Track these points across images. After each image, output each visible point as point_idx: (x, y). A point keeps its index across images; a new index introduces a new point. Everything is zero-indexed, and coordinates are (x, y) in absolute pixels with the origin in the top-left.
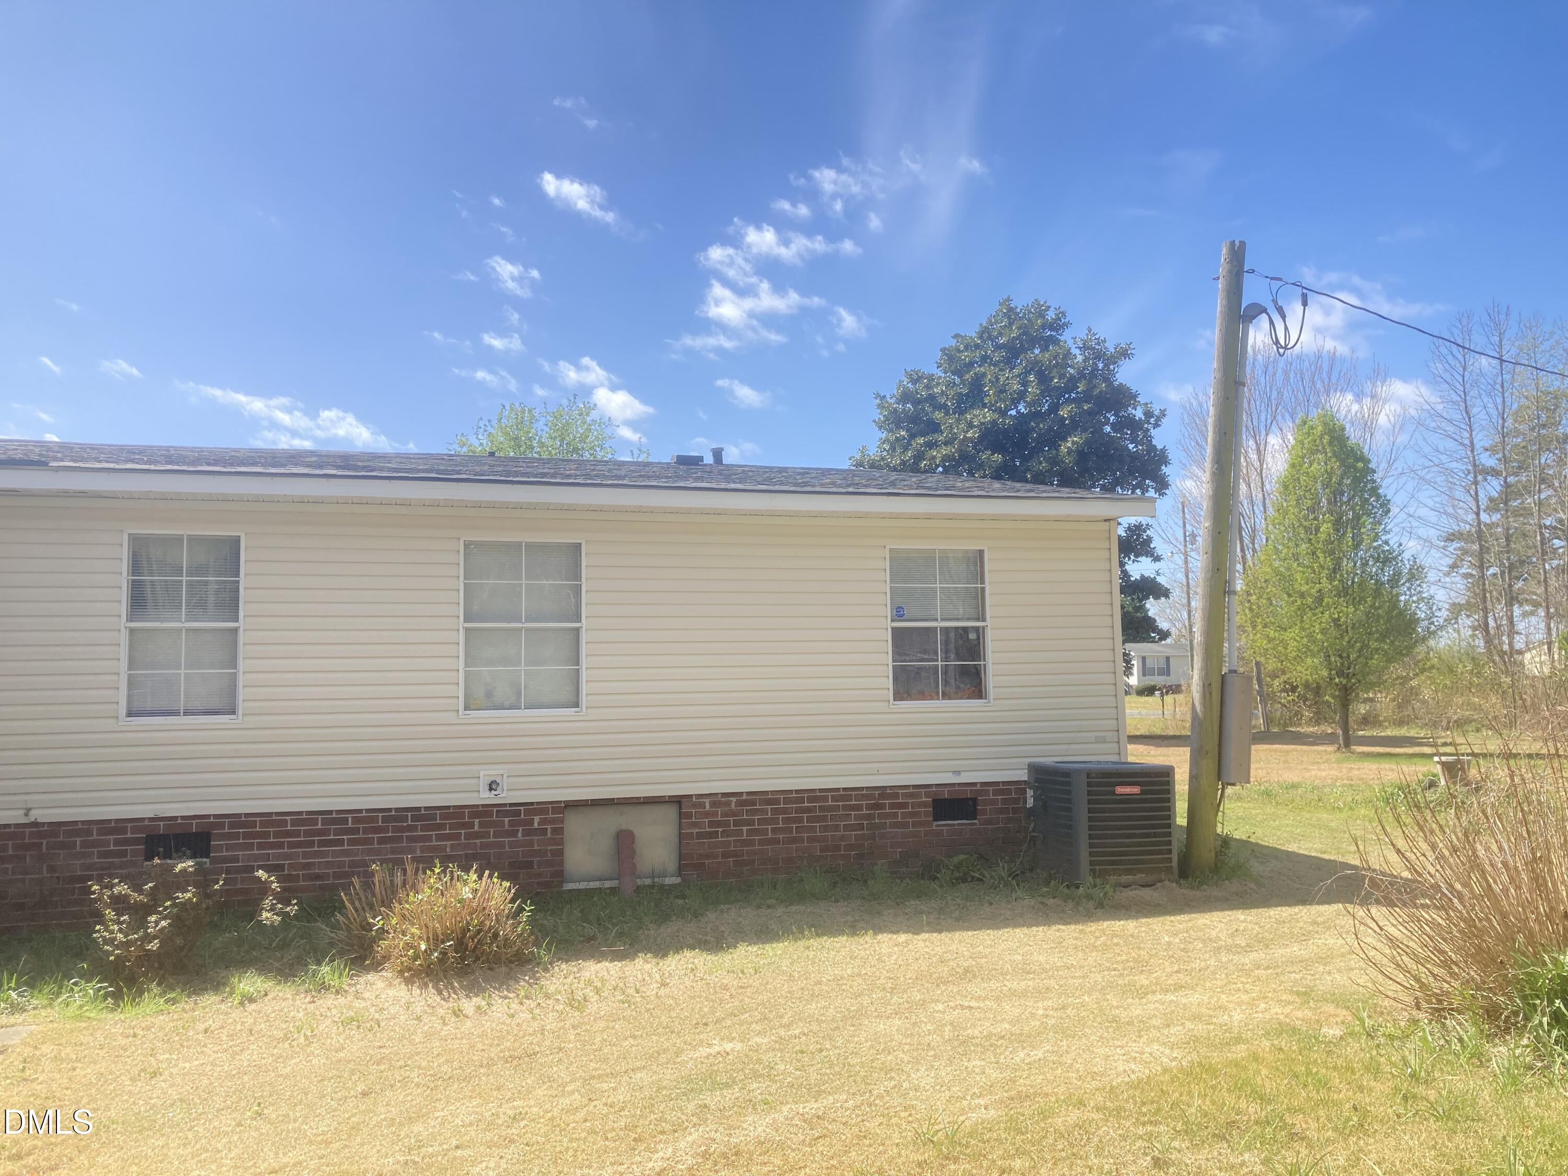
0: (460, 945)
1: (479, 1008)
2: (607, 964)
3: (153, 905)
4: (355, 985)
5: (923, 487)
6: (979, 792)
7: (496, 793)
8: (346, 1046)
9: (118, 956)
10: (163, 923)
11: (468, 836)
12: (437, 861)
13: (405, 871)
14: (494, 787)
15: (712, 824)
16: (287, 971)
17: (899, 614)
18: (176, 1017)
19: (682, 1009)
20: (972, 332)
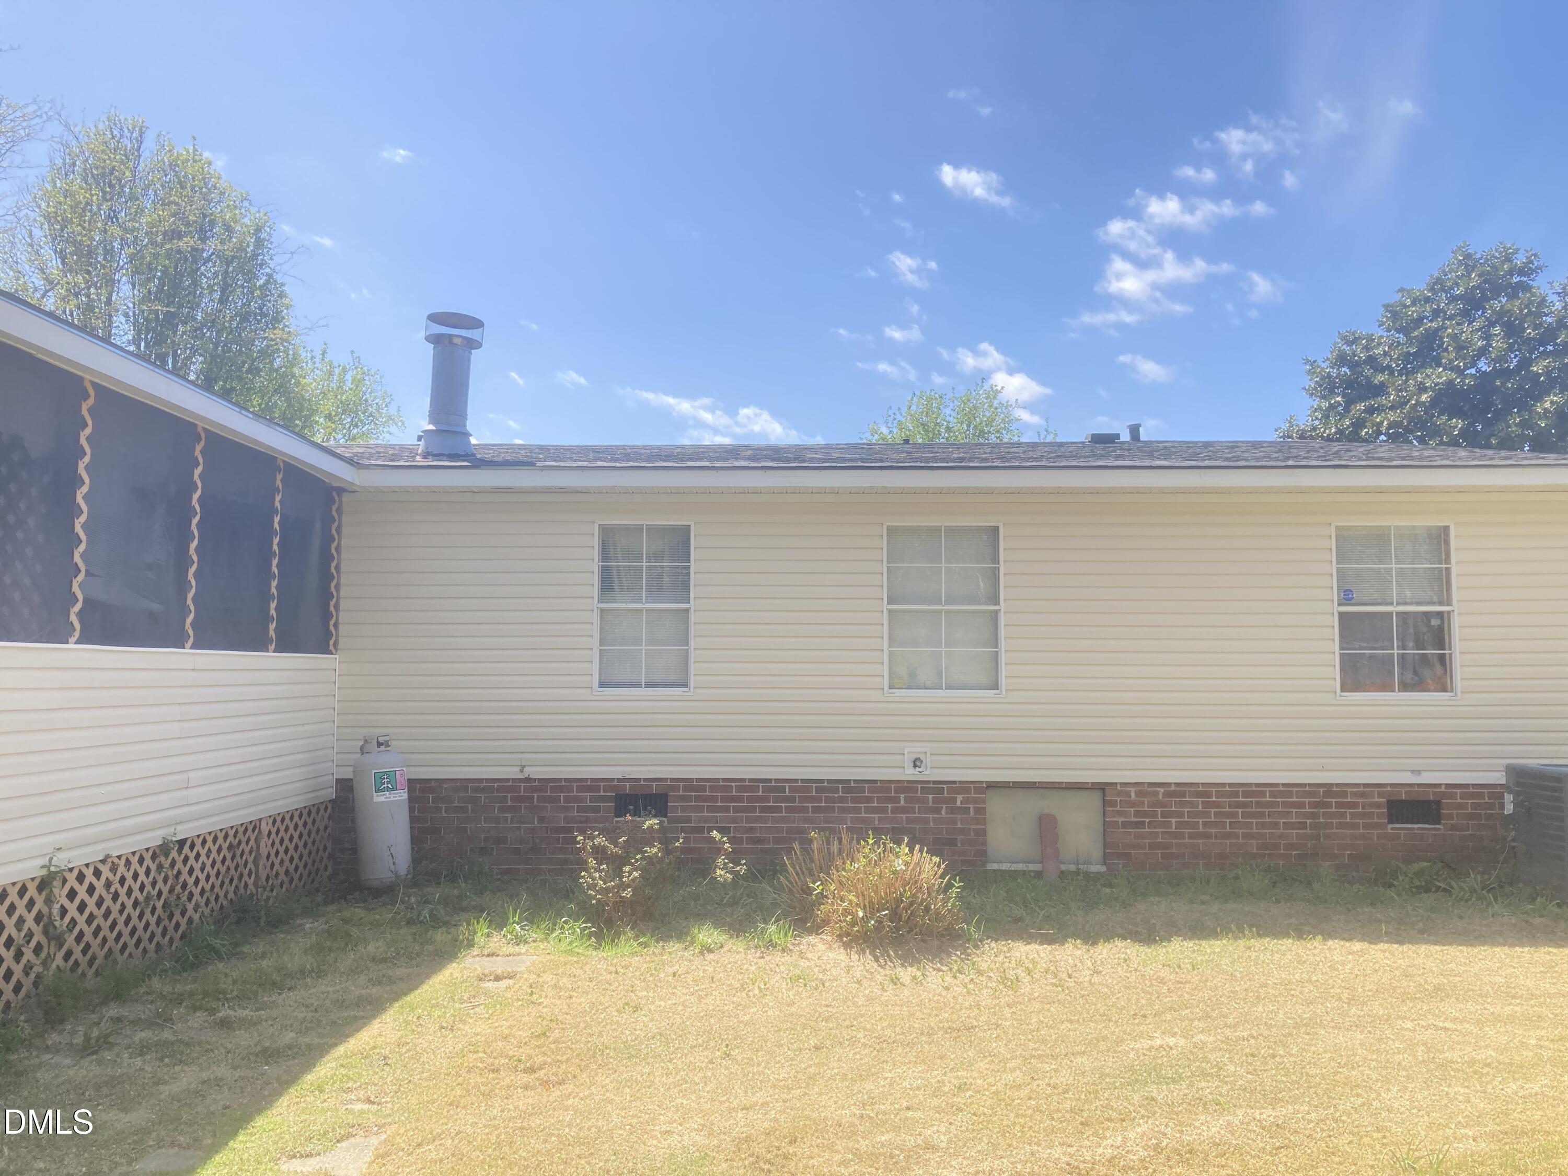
0: (895, 915)
1: (914, 978)
2: (1037, 946)
3: (625, 858)
4: (799, 944)
5: (1374, 458)
6: (1444, 795)
7: (920, 770)
8: (796, 1001)
9: (599, 901)
10: (636, 874)
11: (896, 810)
12: (870, 832)
13: (840, 840)
14: (918, 763)
15: (1137, 814)
16: (738, 926)
17: (1346, 597)
18: (648, 959)
19: (1118, 998)
20: (1420, 286)
